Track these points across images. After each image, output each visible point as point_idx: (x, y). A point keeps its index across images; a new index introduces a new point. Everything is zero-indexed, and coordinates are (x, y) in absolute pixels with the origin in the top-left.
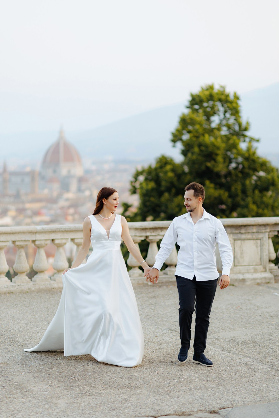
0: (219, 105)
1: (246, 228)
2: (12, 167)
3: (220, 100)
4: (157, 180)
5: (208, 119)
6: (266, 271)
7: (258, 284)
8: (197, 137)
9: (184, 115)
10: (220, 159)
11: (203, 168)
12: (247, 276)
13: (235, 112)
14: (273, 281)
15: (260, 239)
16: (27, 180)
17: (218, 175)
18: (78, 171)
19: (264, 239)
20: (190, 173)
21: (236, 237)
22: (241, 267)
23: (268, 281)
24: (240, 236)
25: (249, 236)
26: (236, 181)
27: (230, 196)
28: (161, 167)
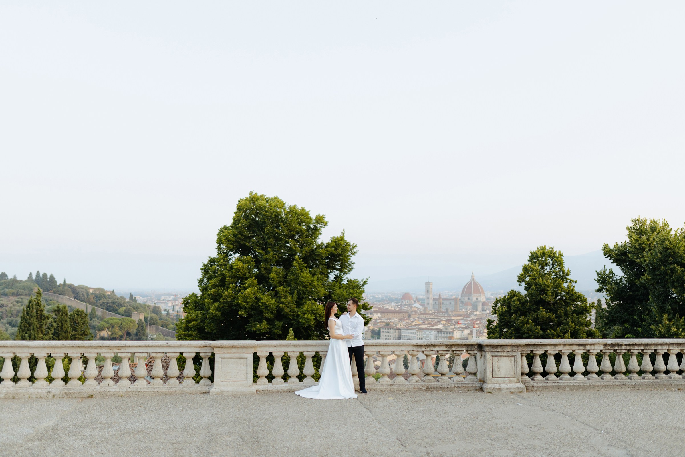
0: (549, 260)
2: (444, 296)
3: (549, 256)
4: (509, 307)
5: (542, 268)
8: (535, 279)
9: (525, 265)
10: (549, 293)
11: (539, 299)
13: (560, 264)
16: (453, 303)
17: (548, 303)
18: (483, 299)
20: (530, 302)
26: (561, 308)
27: (556, 317)
28: (511, 298)
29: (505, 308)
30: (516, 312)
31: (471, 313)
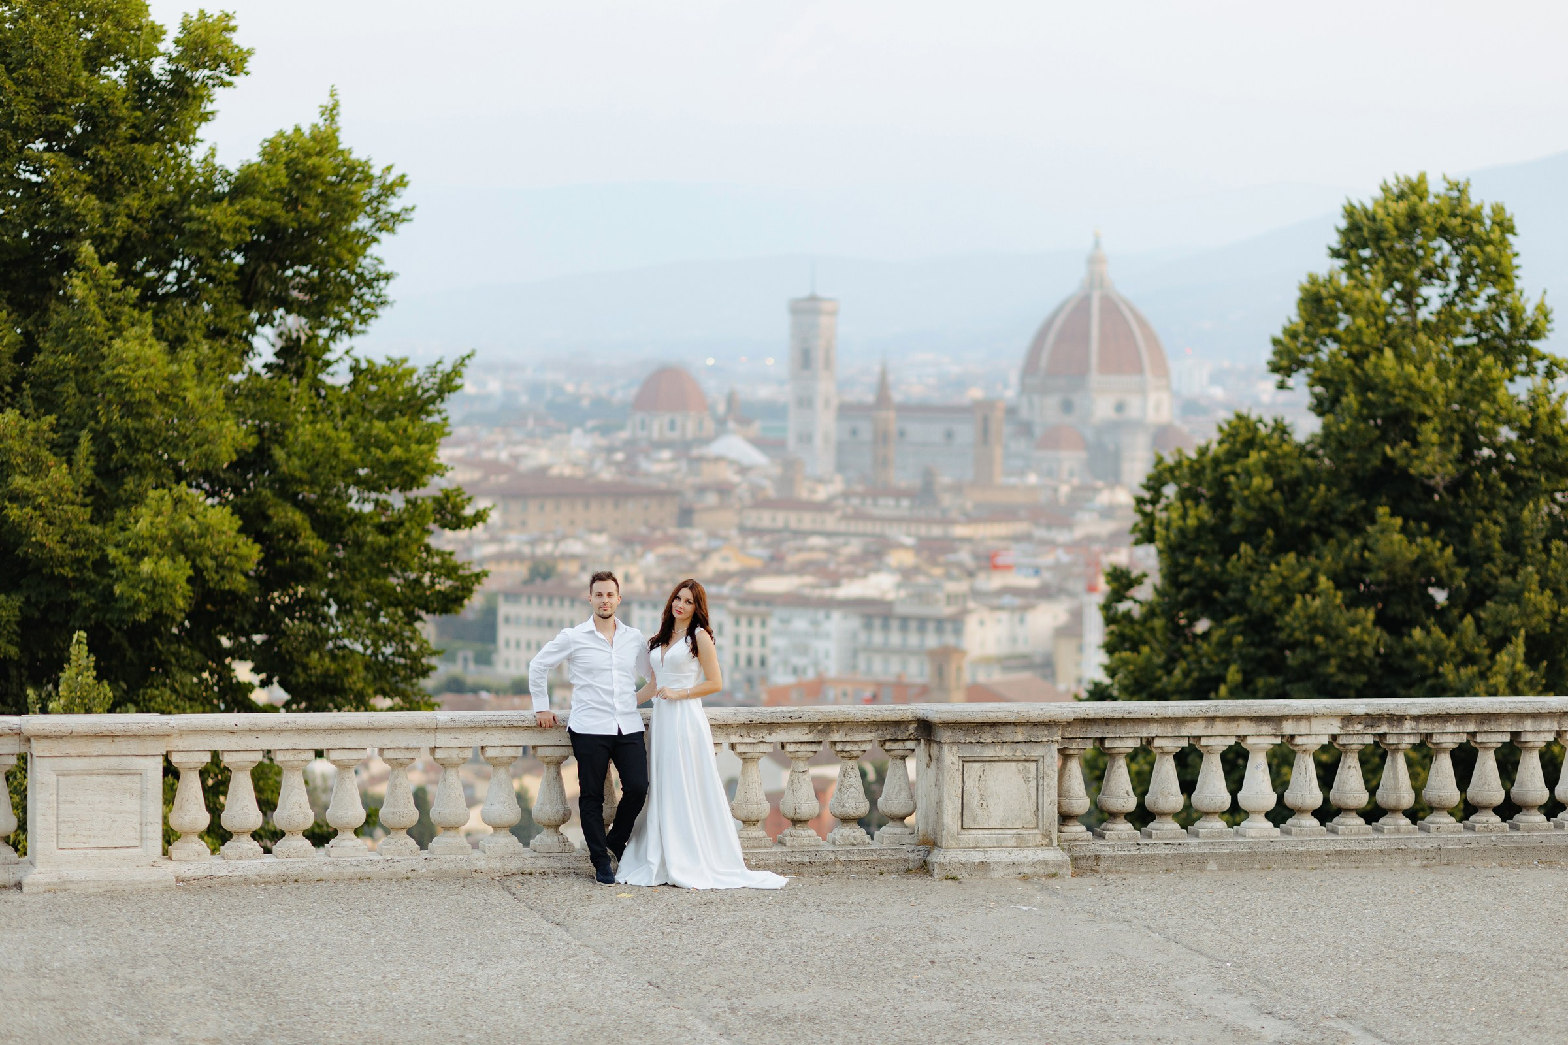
0: (1443, 250)
1: (994, 731)
2: (909, 388)
5: (1407, 294)
6: (1050, 844)
7: (1025, 878)
10: (1430, 431)
11: (1375, 461)
12: (995, 856)
13: (1500, 273)
14: (1068, 870)
15: (1037, 761)
17: (1422, 486)
18: (1158, 408)
19: (1048, 760)
20: (1335, 475)
21: (967, 752)
22: (980, 832)
23: (1053, 870)
24: (978, 750)
25: (1005, 752)
26: (1488, 508)
27: (1463, 559)
28: (1234, 456)
29: (1203, 512)
30: (1253, 534)
31: (1081, 496)
